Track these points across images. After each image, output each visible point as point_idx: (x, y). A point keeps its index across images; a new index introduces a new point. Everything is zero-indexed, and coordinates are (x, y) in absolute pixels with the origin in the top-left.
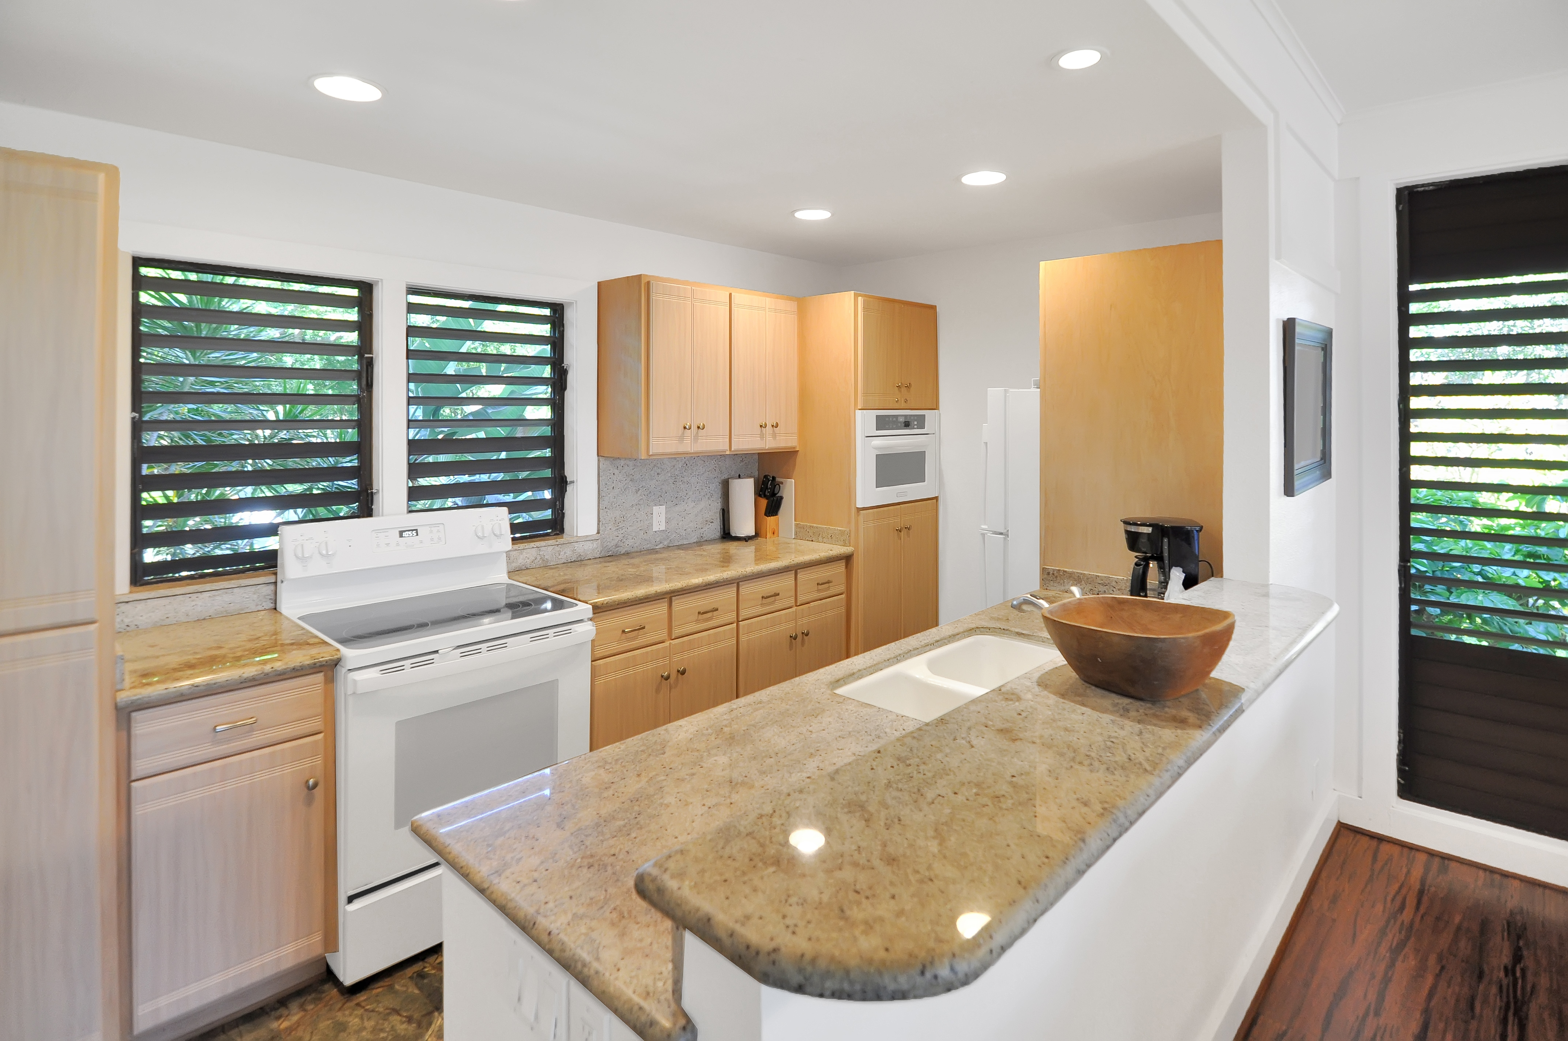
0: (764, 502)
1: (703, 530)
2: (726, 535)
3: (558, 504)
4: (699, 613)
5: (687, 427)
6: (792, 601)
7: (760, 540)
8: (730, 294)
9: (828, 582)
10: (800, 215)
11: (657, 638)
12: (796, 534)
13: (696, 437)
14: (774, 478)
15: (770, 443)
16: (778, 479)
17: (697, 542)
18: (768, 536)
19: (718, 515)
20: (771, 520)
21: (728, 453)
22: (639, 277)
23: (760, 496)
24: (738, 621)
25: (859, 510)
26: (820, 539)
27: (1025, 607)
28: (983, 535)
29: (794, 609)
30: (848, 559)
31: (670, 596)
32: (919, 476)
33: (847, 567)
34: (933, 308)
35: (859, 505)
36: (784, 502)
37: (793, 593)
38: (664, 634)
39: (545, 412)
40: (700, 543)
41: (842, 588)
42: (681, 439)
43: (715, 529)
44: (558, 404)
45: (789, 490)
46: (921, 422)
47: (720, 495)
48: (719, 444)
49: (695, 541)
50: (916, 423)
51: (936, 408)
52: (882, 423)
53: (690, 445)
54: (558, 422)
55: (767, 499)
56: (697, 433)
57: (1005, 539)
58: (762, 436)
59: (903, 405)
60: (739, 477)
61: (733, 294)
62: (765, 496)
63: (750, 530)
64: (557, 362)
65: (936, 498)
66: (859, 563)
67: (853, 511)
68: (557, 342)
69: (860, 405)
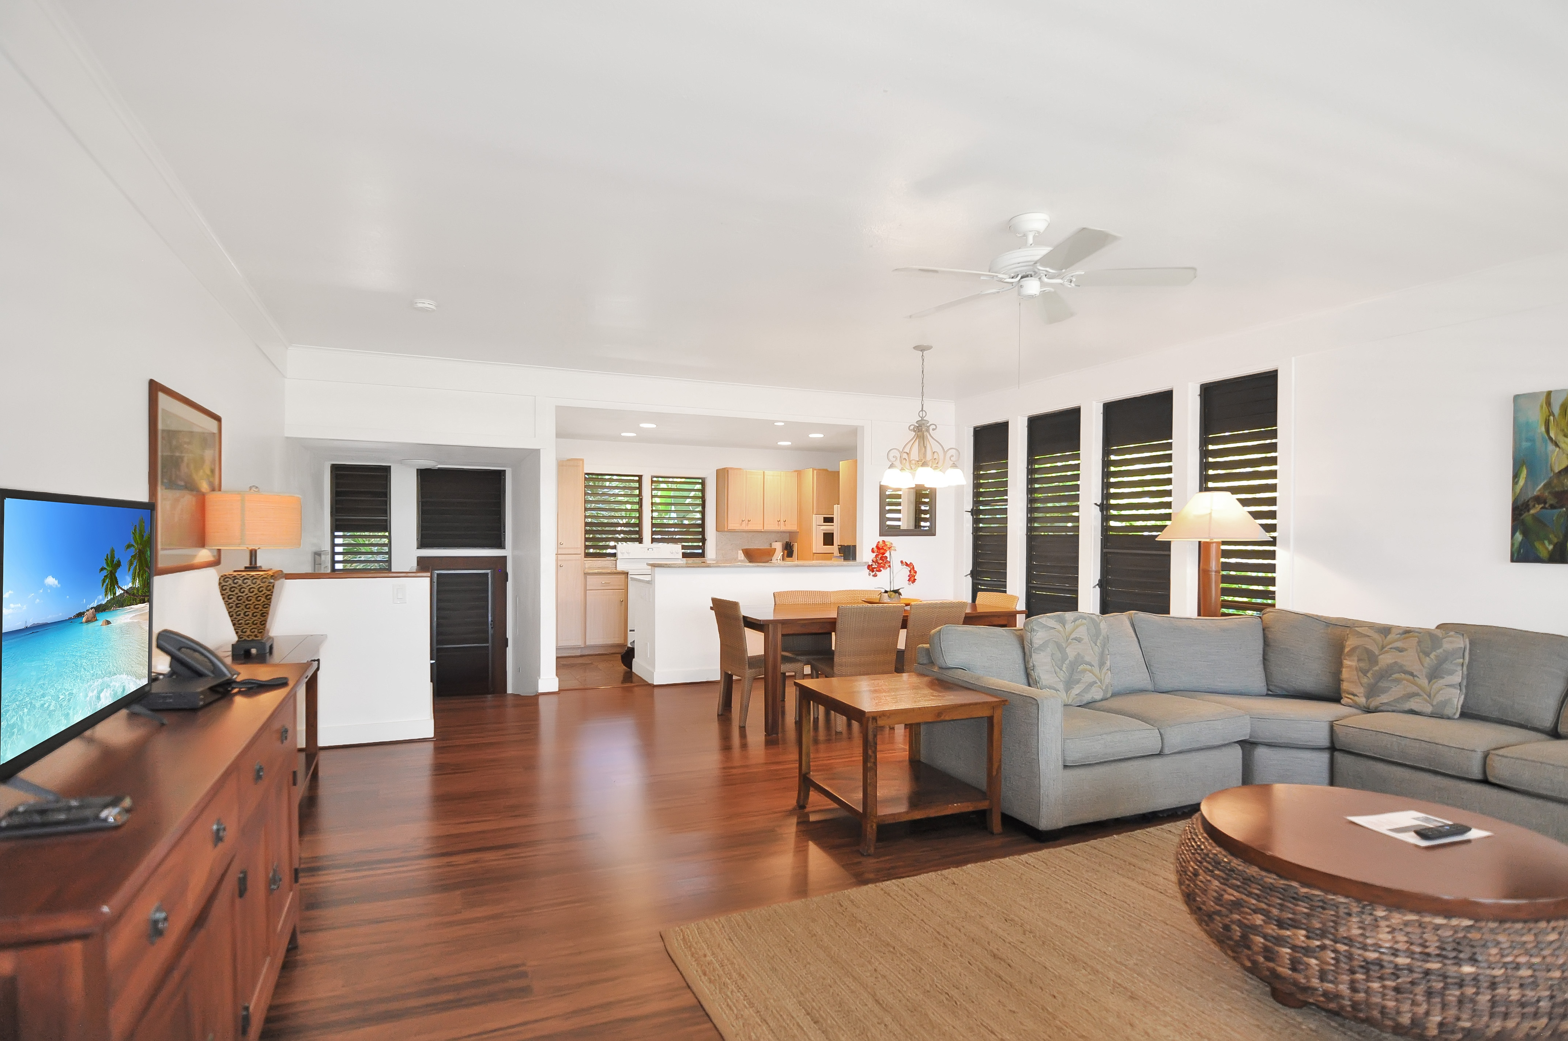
0: (786, 552)
3: (703, 548)
8: (764, 472)
10: (779, 443)
13: (748, 524)
15: (787, 528)
16: (791, 543)
22: (725, 468)
23: (784, 549)
25: (814, 553)
39: (699, 516)
42: (741, 524)
44: (703, 513)
45: (796, 547)
46: (832, 520)
48: (759, 527)
53: (745, 527)
54: (703, 519)
58: (779, 525)
61: (766, 470)
64: (703, 498)
67: (812, 554)
68: (703, 491)
69: (815, 513)
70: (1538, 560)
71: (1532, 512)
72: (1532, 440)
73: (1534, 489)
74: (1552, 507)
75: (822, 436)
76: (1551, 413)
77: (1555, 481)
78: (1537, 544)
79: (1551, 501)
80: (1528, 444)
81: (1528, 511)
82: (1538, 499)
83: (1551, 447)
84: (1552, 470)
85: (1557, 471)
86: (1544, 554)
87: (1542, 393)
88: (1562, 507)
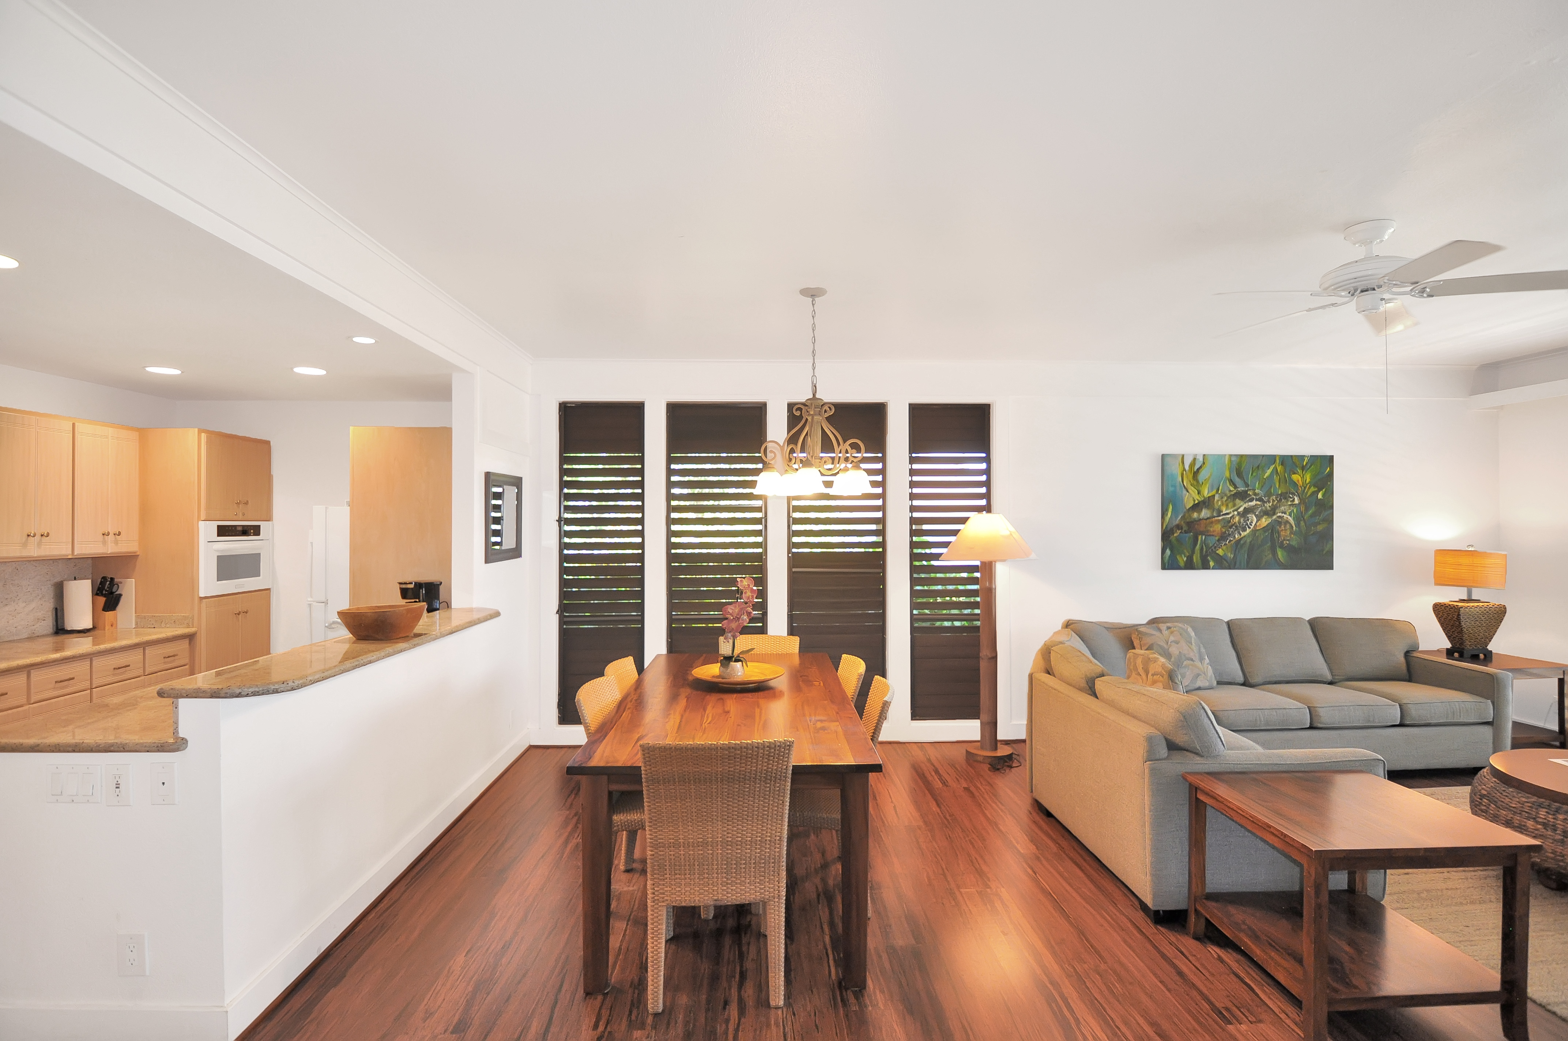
0: (102, 600)
1: (35, 627)
2: (60, 630)
4: (56, 682)
5: (32, 535)
6: (141, 671)
7: (96, 632)
8: (74, 425)
9: (174, 656)
10: (149, 369)
11: (16, 703)
12: (137, 624)
13: (39, 544)
14: (112, 579)
15: (110, 548)
16: (116, 580)
17: (28, 638)
18: (107, 628)
19: (50, 613)
20: (109, 614)
21: (70, 557)
23: (97, 594)
24: (91, 689)
25: (202, 598)
26: (163, 625)
27: (333, 626)
28: (310, 605)
29: (143, 678)
30: (191, 637)
31: (28, 668)
32: (255, 572)
33: (190, 643)
34: (268, 443)
35: (202, 595)
36: (123, 600)
37: (141, 665)
38: (24, 700)
40: (31, 638)
41: (187, 661)
43: (48, 625)
45: (129, 589)
46: (256, 531)
47: (52, 596)
48: (64, 550)
49: (26, 637)
50: (252, 531)
51: (269, 519)
52: (223, 531)
53: (34, 550)
55: (105, 597)
56: (41, 540)
57: (325, 605)
58: (104, 543)
59: (241, 517)
60: (75, 579)
61: (77, 424)
62: (102, 595)
63: (87, 623)
65: (269, 589)
66: (202, 641)
67: (196, 600)
69: (203, 517)
70: (1178, 568)
71: (1175, 535)
72: (1175, 486)
73: (1176, 519)
74: (1186, 532)
75: (322, 372)
76: (1184, 469)
77: (1187, 515)
78: (1178, 557)
79: (1185, 528)
80: (1171, 489)
81: (1173, 534)
82: (1178, 527)
83: (1185, 492)
84: (1185, 508)
85: (1188, 508)
86: (1182, 564)
87: (1179, 455)
88: (1190, 532)
